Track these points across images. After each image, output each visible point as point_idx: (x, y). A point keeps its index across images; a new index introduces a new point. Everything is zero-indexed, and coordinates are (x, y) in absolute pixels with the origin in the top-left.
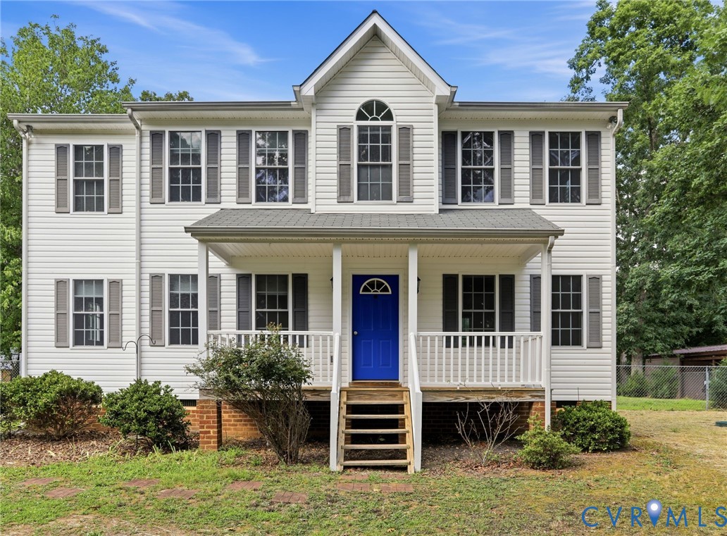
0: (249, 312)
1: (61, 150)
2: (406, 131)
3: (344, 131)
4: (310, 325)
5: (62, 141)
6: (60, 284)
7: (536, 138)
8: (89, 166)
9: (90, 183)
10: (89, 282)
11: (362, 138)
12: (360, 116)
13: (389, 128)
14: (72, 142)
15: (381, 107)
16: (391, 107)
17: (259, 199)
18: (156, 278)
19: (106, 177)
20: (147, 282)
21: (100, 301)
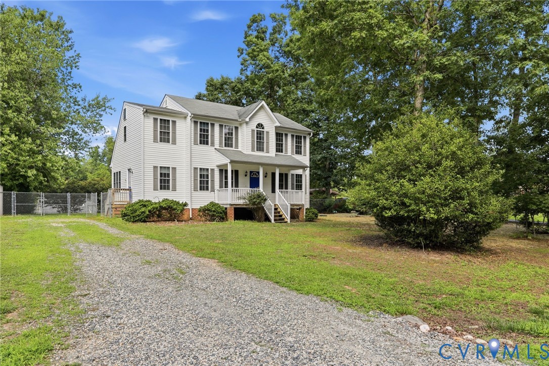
0: (223, 181)
1: (155, 119)
2: (268, 132)
3: (253, 131)
4: (239, 185)
5: (156, 117)
6: (155, 167)
7: (293, 136)
8: (165, 127)
9: (165, 132)
10: (165, 167)
11: (257, 133)
12: (257, 127)
13: (264, 131)
14: (159, 117)
15: (262, 125)
16: (264, 125)
17: (225, 146)
18: (195, 169)
19: (171, 131)
20: (193, 170)
21: (168, 175)
